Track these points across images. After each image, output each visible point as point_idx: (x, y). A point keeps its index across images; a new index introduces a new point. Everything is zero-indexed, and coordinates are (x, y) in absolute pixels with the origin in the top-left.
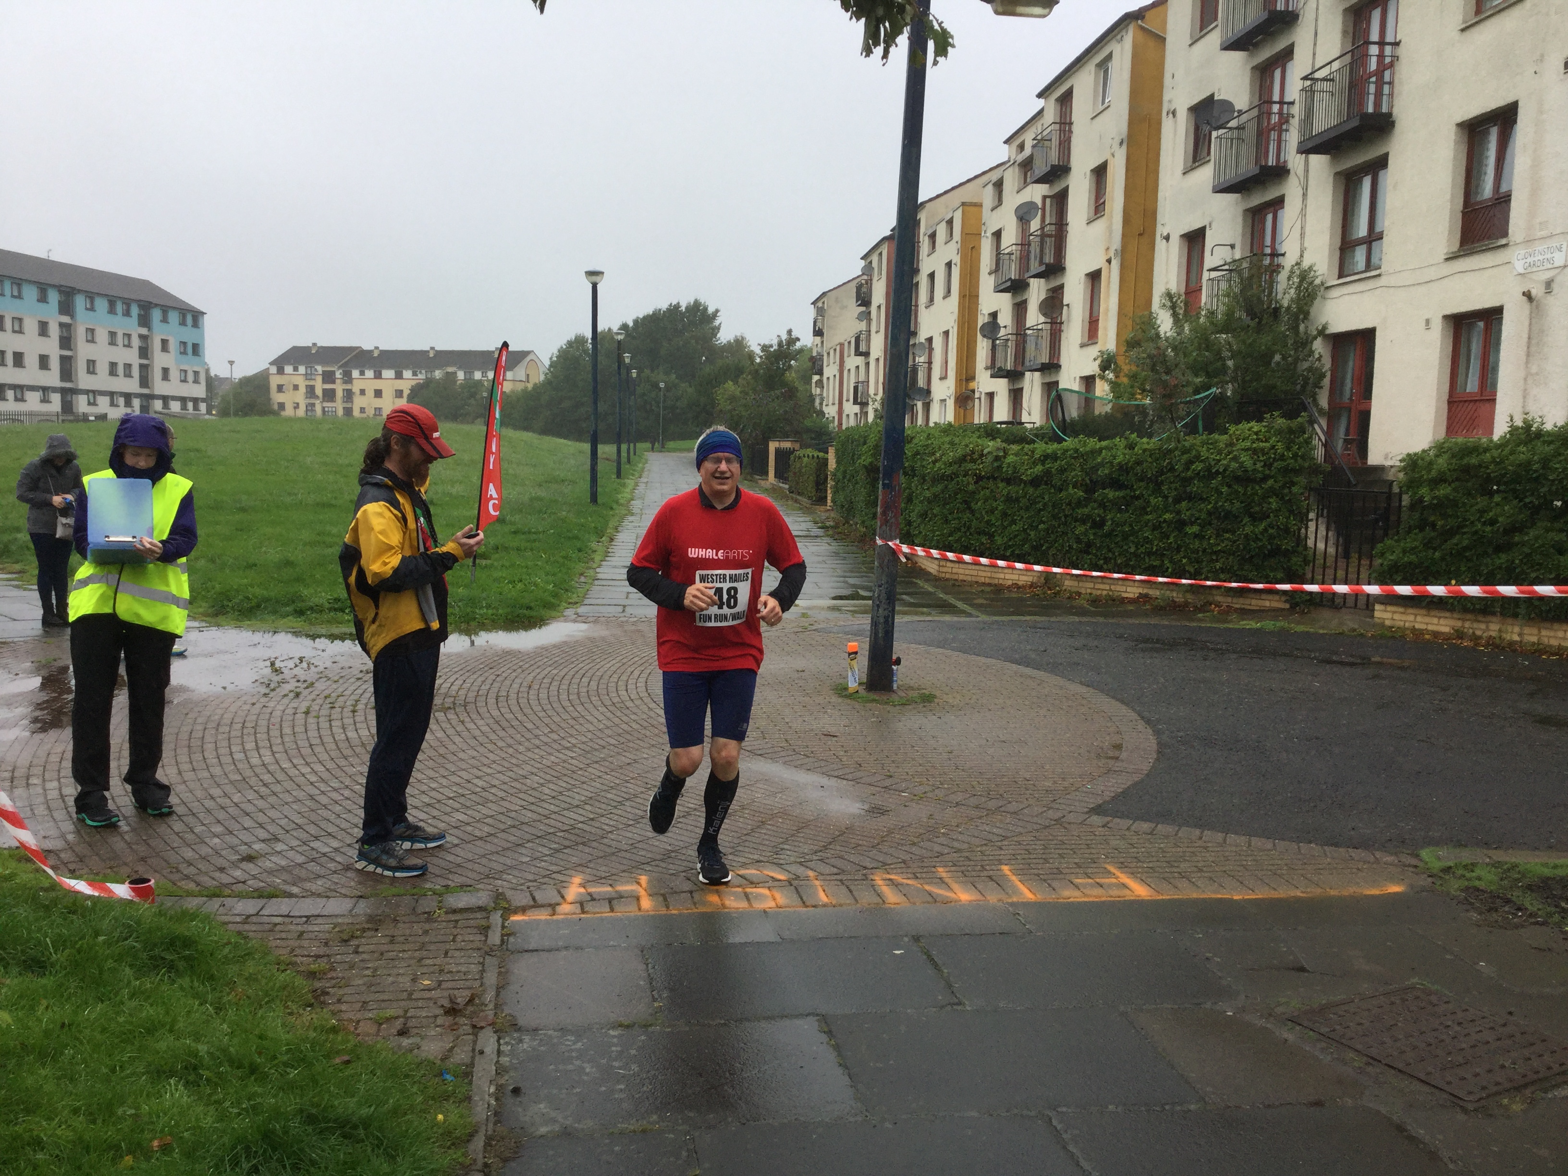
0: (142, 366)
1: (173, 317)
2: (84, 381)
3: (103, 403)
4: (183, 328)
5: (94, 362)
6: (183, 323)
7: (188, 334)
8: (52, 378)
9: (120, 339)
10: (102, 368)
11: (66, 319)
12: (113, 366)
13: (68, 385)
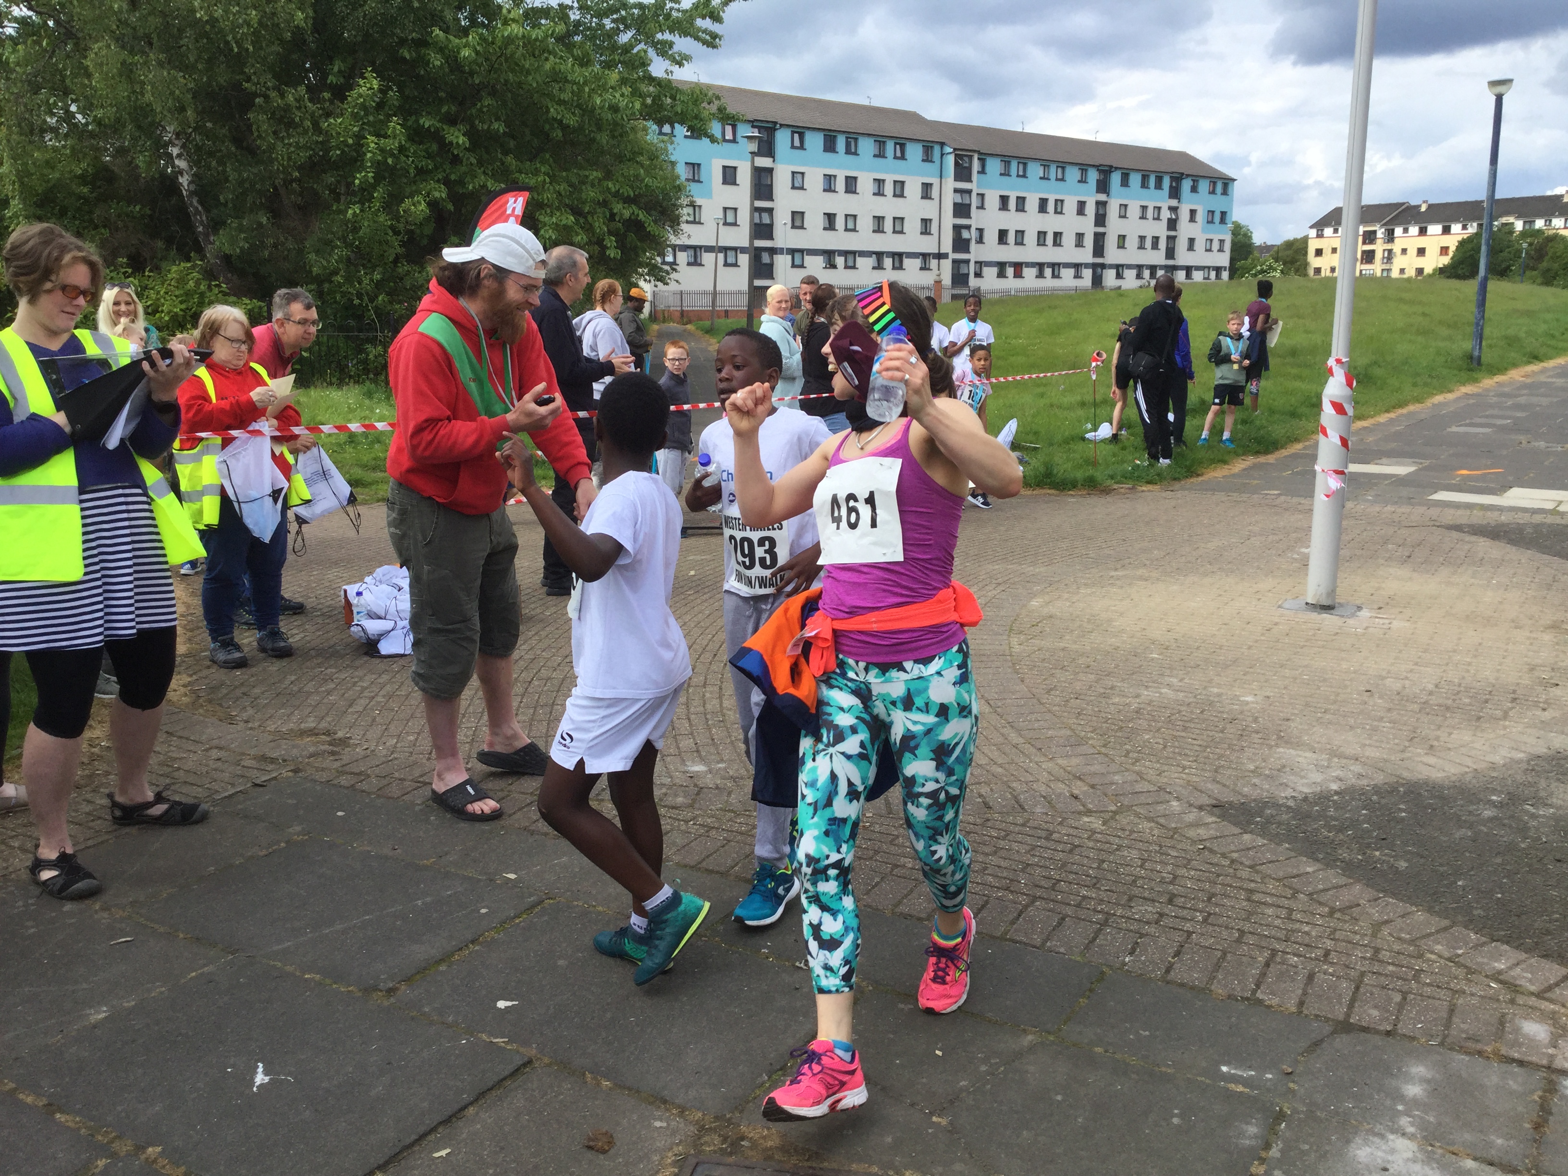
0: (1168, 237)
1: (1204, 186)
2: (1113, 255)
3: (1130, 275)
4: (1212, 196)
5: (1124, 237)
6: (1213, 192)
7: (1217, 203)
8: (1086, 255)
9: (1150, 213)
10: (1132, 242)
11: (1102, 197)
12: (1142, 238)
13: (1099, 260)
